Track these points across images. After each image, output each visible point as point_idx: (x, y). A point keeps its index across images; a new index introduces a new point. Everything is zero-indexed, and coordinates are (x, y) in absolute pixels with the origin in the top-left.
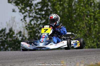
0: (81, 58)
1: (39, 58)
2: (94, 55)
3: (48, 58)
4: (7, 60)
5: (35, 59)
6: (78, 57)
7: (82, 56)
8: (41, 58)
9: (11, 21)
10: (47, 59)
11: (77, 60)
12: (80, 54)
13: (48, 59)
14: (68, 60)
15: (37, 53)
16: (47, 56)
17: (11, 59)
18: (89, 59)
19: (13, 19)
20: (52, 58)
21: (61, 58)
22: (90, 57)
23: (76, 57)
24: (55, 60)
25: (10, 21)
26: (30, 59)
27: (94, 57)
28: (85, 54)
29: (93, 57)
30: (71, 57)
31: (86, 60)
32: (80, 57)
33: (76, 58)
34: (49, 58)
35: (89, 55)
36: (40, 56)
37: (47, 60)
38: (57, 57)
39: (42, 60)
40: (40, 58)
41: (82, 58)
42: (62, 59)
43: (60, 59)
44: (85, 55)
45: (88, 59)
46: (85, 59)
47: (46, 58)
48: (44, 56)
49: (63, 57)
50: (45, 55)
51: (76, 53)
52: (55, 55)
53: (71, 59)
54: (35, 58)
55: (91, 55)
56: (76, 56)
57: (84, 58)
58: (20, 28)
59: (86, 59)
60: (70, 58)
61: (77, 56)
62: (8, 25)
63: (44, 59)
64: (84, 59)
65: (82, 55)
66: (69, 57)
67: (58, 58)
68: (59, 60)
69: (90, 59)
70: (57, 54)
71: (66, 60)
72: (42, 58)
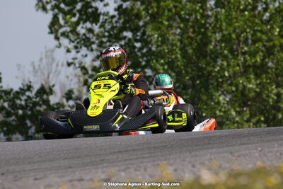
0: (222, 155)
1: (112, 157)
2: (257, 145)
3: (135, 157)
4: (29, 163)
5: (102, 160)
6: (214, 150)
7: (226, 149)
8: (118, 158)
9: (44, 60)
10: (133, 159)
11: (211, 159)
12: (222, 143)
13: (137, 159)
14: (188, 159)
15: (108, 143)
16: (134, 150)
17: (38, 162)
18: (244, 156)
19: (49, 54)
20: (147, 155)
21: (170, 155)
22: (247, 152)
23: (210, 151)
24: (154, 161)
25: (41, 59)
26: (89, 160)
27: (257, 149)
28: (234, 143)
29: (255, 151)
30: (197, 153)
31: (234, 158)
32: (221, 150)
33: (209, 155)
34: (139, 156)
35: (244, 144)
36: (114, 153)
37: (132, 162)
38: (159, 154)
39: (120, 161)
40: (115, 157)
41: (226, 155)
42: (171, 157)
43: (168, 157)
44: (234, 145)
45: (239, 156)
46: (234, 156)
47: (131, 157)
48: (127, 151)
49: (176, 153)
50: (129, 149)
51: (212, 142)
52: (154, 147)
53: (196, 156)
54: (102, 158)
55: (250, 146)
56: (209, 148)
57: (231, 153)
58: (68, 77)
59: (236, 155)
60: (193, 153)
61: (212, 148)
62: (35, 71)
63: (125, 160)
64: (230, 157)
65: (227, 146)
66: (190, 153)
67: (162, 156)
68: (165, 160)
69: (247, 155)
70: (160, 145)
71: (184, 160)
72: (121, 156)
